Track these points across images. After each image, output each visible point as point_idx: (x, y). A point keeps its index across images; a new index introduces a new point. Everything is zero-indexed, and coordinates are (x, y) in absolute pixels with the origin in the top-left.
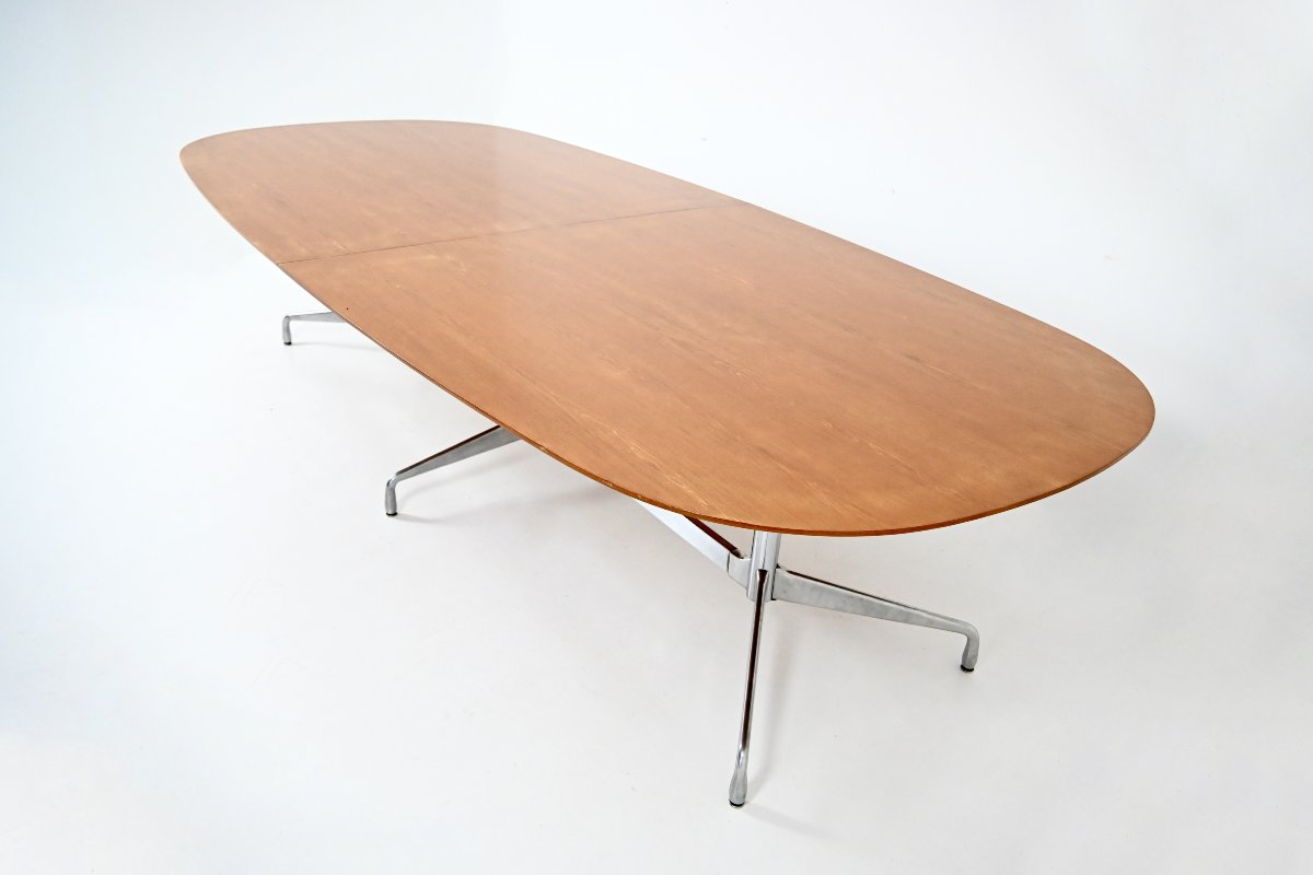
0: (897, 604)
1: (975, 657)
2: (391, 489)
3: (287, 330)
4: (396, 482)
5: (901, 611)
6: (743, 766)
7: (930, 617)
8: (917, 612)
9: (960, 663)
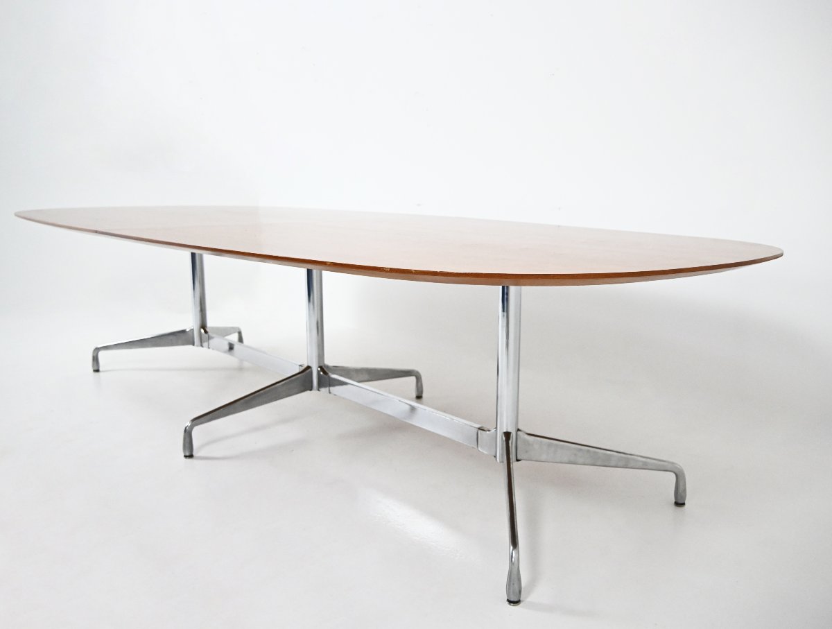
0: (617, 452)
1: (685, 490)
2: (188, 434)
3: (95, 359)
4: (192, 427)
5: (621, 457)
6: (516, 562)
7: (644, 460)
8: (633, 457)
9: (674, 501)
